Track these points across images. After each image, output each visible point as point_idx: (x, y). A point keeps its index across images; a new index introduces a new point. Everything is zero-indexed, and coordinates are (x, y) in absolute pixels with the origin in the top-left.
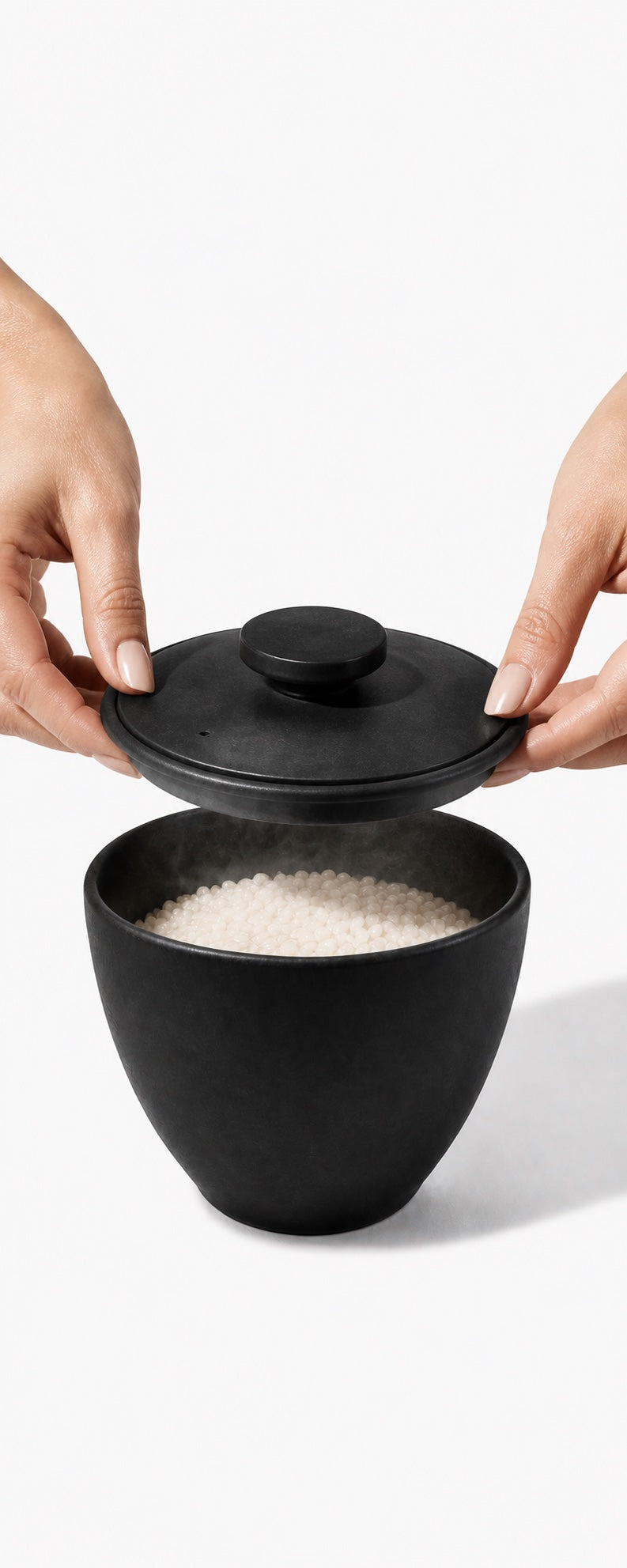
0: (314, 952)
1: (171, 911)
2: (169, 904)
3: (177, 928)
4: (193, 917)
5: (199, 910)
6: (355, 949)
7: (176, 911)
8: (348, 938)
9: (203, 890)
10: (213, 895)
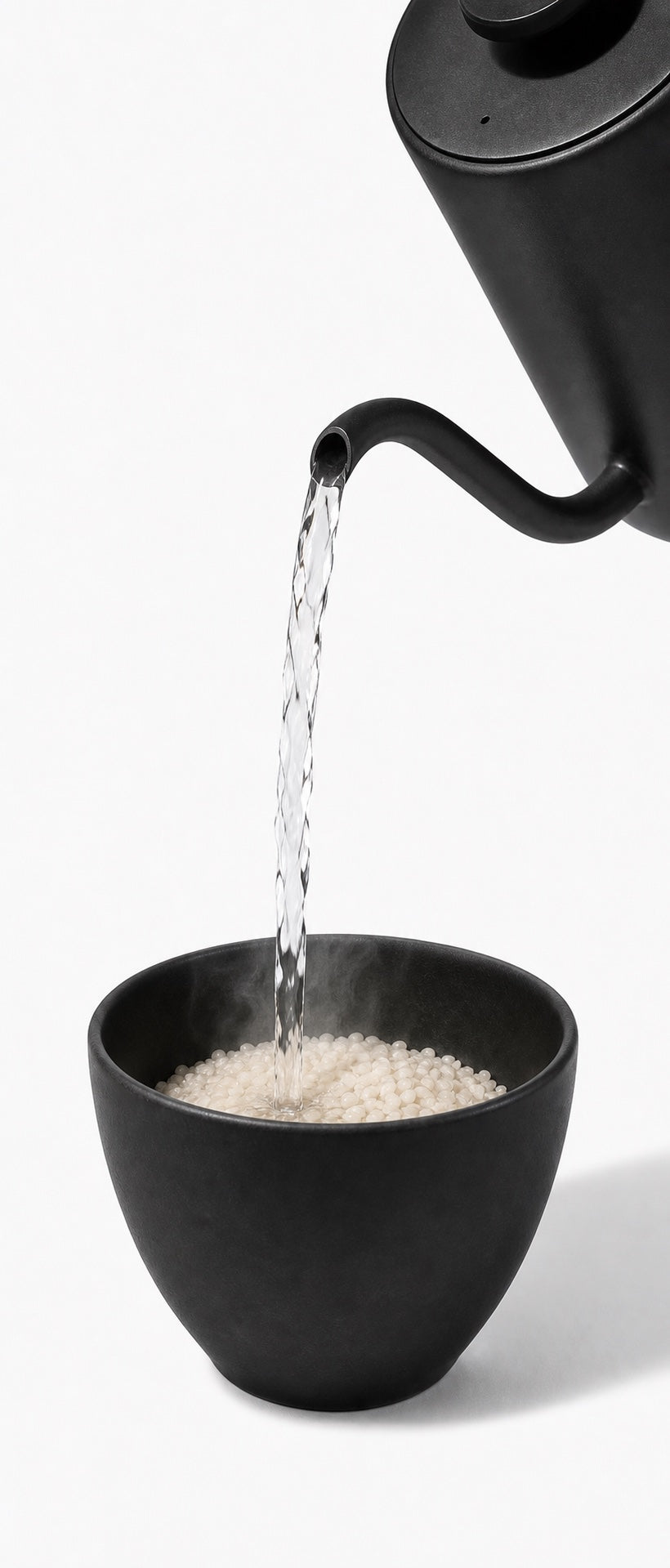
0: (340, 1118)
1: (184, 1077)
2: (181, 1069)
3: (190, 1093)
4: (208, 1082)
5: (214, 1074)
6: (386, 1116)
7: (189, 1076)
8: (379, 1104)
9: (218, 1054)
10: (229, 1058)
